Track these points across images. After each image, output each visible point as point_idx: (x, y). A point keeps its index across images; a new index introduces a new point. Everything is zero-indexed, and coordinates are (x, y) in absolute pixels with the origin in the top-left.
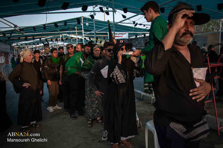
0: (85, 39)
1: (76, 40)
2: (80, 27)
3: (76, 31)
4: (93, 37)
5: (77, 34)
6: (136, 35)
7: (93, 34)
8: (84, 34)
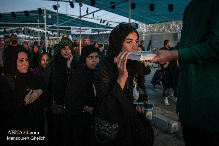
0: (47, 33)
1: (38, 33)
2: (43, 20)
3: (38, 24)
4: (56, 31)
5: (39, 27)
6: (99, 31)
7: (56, 28)
8: (47, 26)
